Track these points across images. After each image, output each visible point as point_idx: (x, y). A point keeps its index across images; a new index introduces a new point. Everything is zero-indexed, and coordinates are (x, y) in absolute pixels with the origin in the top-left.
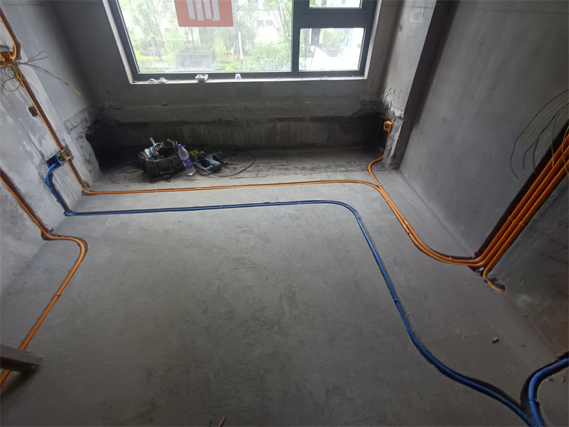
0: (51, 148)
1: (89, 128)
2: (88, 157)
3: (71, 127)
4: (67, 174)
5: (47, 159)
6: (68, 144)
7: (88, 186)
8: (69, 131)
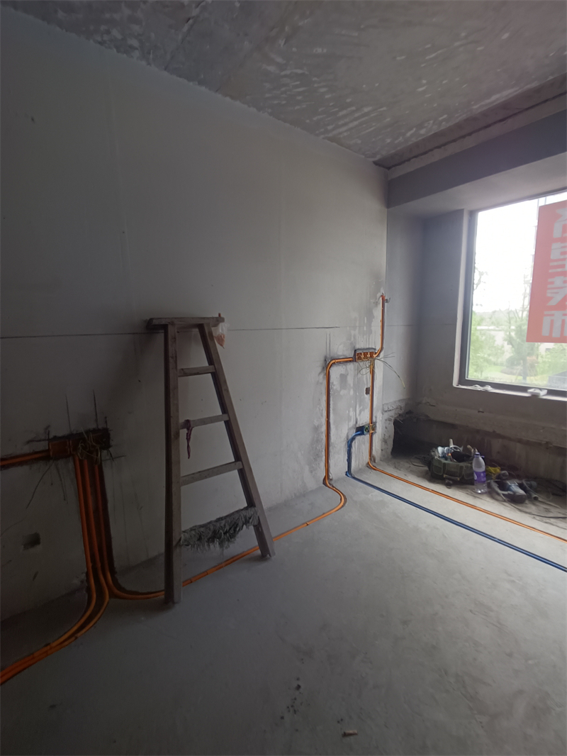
0: (364, 419)
1: (400, 415)
2: (386, 438)
3: (386, 409)
4: (364, 444)
5: (357, 426)
6: (378, 421)
7: (375, 461)
8: (384, 411)
